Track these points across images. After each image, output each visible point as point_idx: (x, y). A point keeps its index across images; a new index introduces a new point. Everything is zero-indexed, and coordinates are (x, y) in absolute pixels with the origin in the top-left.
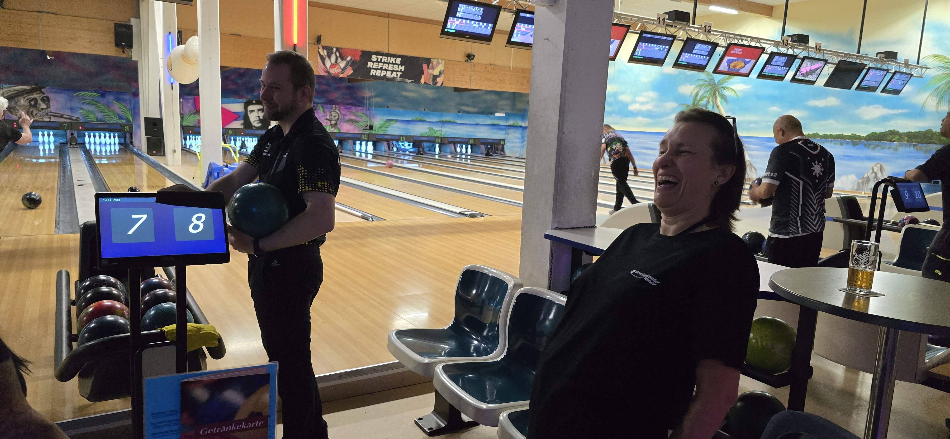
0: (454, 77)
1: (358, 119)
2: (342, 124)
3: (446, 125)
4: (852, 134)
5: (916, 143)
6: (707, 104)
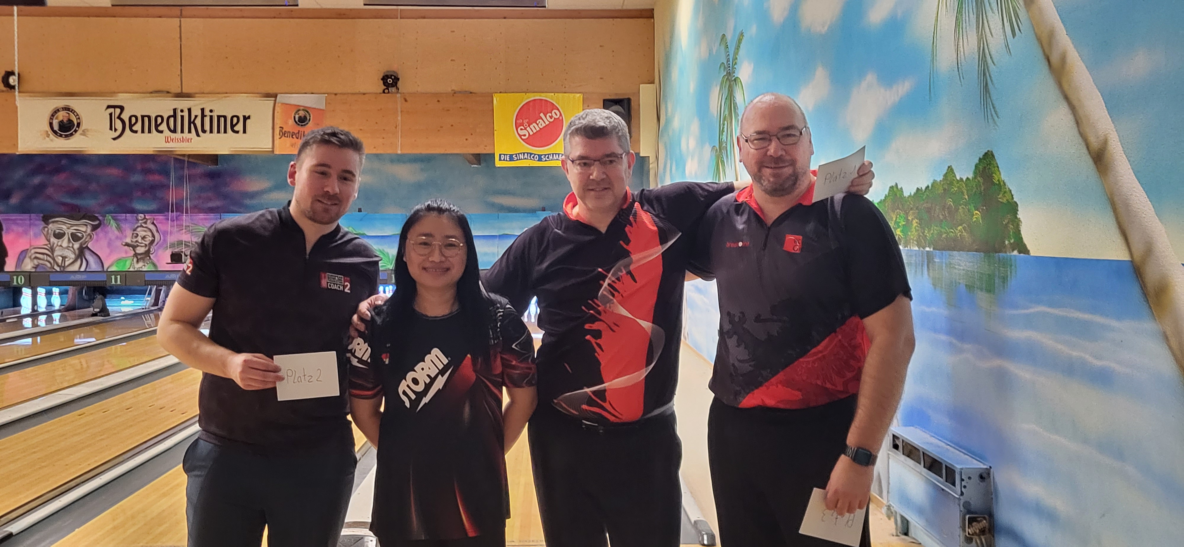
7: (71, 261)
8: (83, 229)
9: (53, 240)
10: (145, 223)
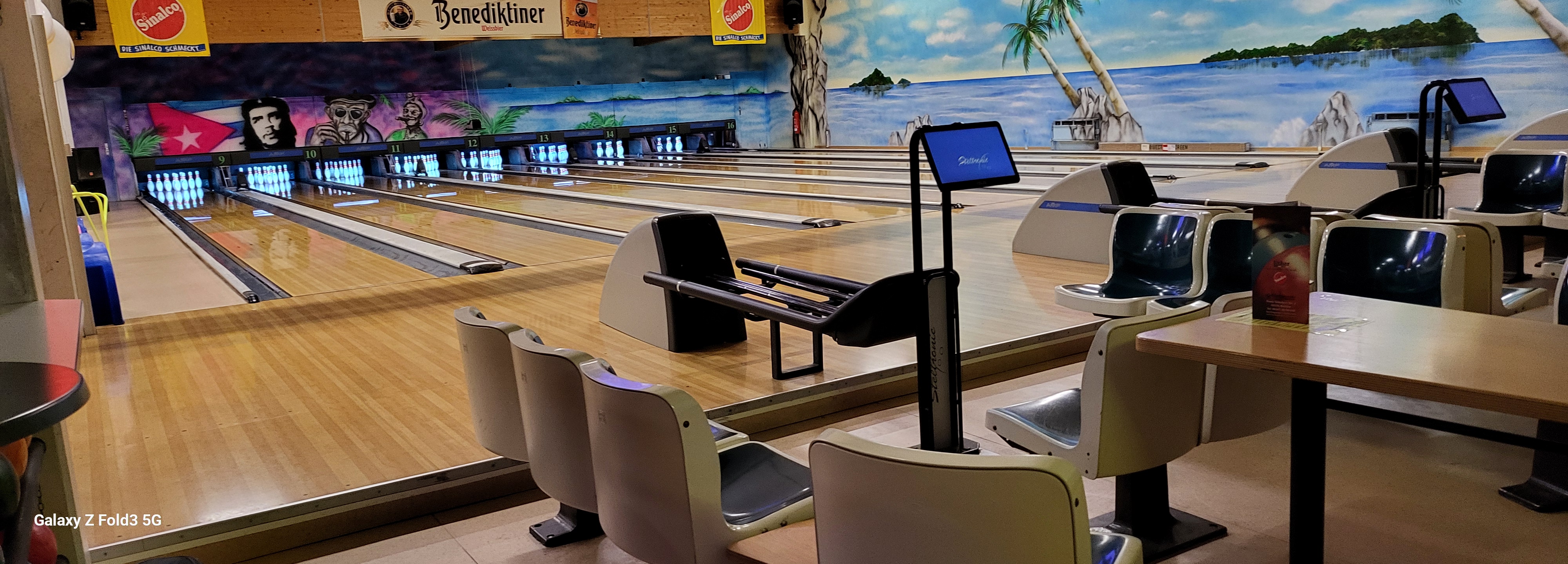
0: (616, 20)
1: (457, 112)
2: (428, 123)
3: (622, 106)
4: (1291, 44)
5: (1397, 48)
6: (1050, 18)
7: (354, 135)
8: (361, 107)
9: (335, 118)
10: (413, 100)
